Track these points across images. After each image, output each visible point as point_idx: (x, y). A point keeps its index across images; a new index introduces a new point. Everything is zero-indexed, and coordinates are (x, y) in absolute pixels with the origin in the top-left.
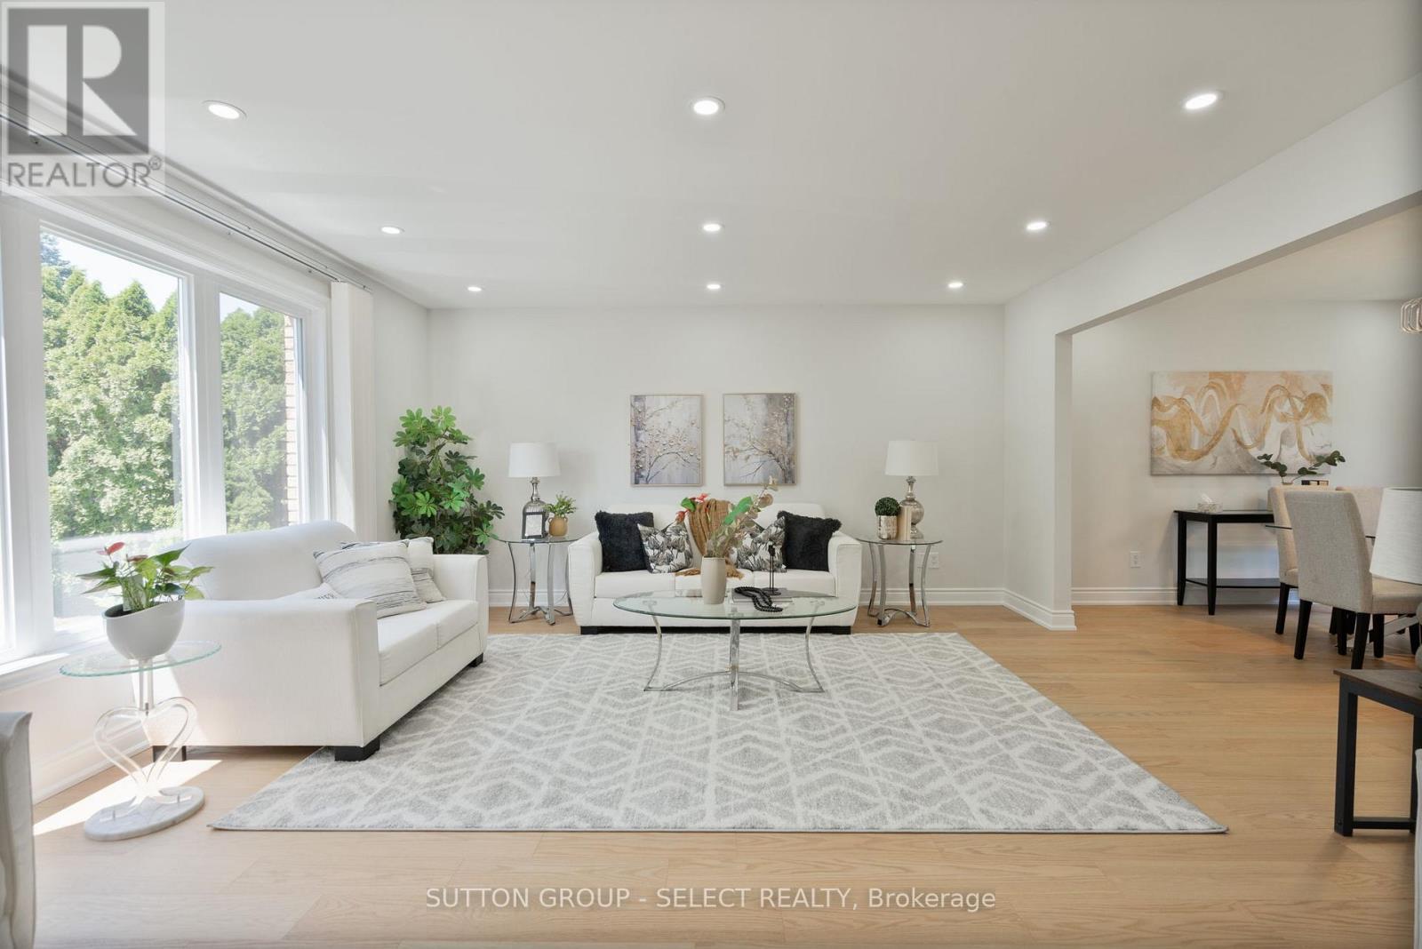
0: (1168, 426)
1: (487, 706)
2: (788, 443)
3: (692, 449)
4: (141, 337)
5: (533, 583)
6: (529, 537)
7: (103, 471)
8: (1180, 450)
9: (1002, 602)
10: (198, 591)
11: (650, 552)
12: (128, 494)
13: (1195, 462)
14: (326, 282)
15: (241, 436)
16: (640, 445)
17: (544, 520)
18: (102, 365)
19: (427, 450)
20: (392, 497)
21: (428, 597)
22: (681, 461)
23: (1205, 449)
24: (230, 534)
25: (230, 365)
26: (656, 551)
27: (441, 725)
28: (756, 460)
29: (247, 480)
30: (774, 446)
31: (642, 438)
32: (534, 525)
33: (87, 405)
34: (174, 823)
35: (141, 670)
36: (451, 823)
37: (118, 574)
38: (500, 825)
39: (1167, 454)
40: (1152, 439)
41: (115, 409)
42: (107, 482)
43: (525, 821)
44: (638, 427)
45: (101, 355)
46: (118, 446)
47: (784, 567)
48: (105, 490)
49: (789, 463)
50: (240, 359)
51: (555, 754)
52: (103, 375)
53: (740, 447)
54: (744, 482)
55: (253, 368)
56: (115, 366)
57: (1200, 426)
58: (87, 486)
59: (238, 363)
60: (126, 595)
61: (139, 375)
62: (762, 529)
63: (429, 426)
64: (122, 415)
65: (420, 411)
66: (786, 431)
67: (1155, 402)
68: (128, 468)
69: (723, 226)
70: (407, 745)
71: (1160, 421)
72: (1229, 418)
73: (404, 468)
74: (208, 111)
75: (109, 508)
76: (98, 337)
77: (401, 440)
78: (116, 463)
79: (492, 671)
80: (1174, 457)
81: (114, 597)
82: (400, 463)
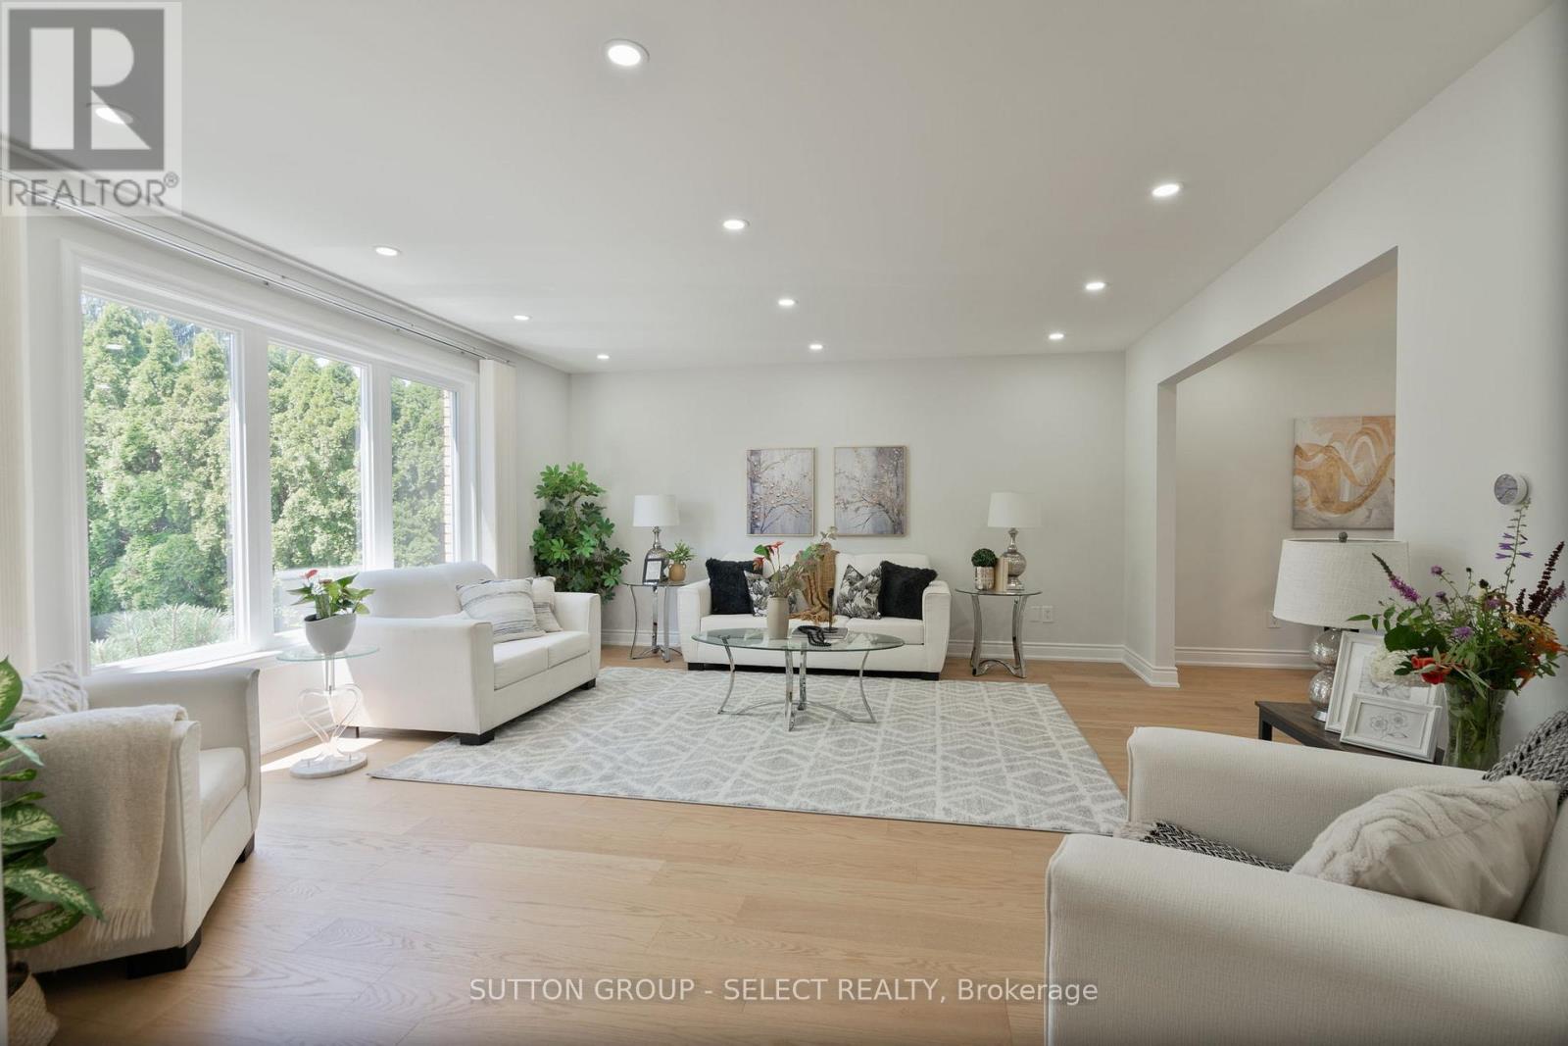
0: (1312, 476)
1: (585, 717)
2: (898, 494)
3: (804, 501)
4: (345, 402)
5: (655, 624)
6: (649, 581)
7: (314, 519)
8: (1326, 502)
9: (1121, 660)
10: (366, 608)
11: (754, 597)
12: (333, 539)
13: (1346, 515)
14: (475, 360)
15: (422, 488)
16: (756, 496)
17: (663, 567)
18: (315, 426)
19: (565, 501)
20: (533, 543)
21: (549, 627)
22: (794, 512)
23: (1357, 502)
24: (397, 569)
25: (414, 425)
26: (760, 596)
27: (544, 727)
28: (865, 512)
29: (419, 528)
30: (883, 498)
31: (757, 490)
32: (654, 571)
33: (302, 462)
34: (346, 772)
35: (327, 659)
36: (527, 785)
37: (313, 592)
38: (563, 790)
39: (1311, 505)
40: (1294, 490)
41: (324, 466)
42: (317, 529)
43: (581, 789)
44: (753, 479)
45: (314, 418)
46: (325, 497)
47: (879, 614)
48: (316, 535)
49: (898, 515)
50: (423, 418)
51: (624, 751)
52: (315, 435)
53: (850, 499)
54: (854, 533)
55: (432, 427)
56: (324, 427)
57: (1351, 476)
58: (302, 532)
59: (421, 423)
60: (318, 607)
61: (343, 436)
62: (862, 577)
63: (565, 479)
64: (329, 470)
65: (557, 467)
66: (895, 484)
67: (1297, 450)
68: (333, 515)
69: (797, 302)
70: (514, 738)
71: (1303, 471)
72: (1386, 467)
73: (544, 517)
74: (377, 254)
75: (319, 552)
76: (312, 402)
77: (541, 492)
78: (324, 512)
79: (600, 693)
80: (1319, 509)
81: (311, 608)
82: (541, 514)
